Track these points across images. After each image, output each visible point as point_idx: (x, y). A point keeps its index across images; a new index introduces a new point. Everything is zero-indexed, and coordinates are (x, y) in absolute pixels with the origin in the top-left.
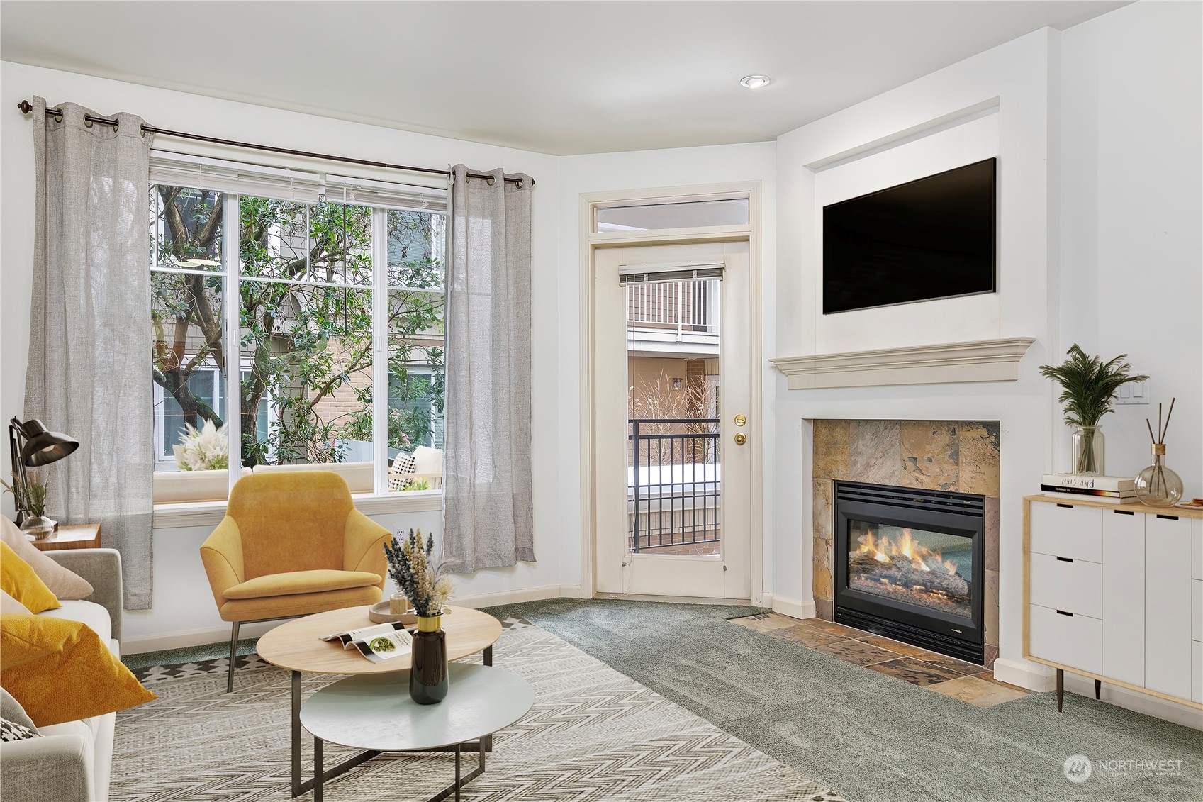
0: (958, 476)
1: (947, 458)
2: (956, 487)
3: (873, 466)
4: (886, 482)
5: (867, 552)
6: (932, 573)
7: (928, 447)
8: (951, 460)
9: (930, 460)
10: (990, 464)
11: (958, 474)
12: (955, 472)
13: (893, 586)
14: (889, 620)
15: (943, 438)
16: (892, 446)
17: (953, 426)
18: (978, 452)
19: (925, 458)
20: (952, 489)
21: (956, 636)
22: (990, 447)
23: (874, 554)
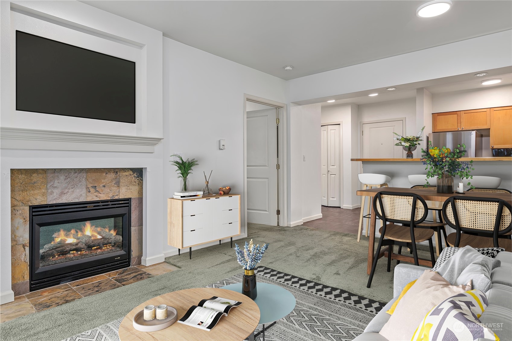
0: (119, 192)
1: (113, 184)
2: (118, 196)
3: (66, 193)
4: (77, 201)
5: (60, 241)
6: (103, 238)
7: (103, 181)
8: (115, 185)
9: (104, 186)
10: (134, 185)
11: (119, 191)
12: (118, 190)
13: (79, 253)
14: (76, 271)
15: (112, 175)
16: (80, 182)
17: (116, 171)
18: (129, 181)
19: (101, 186)
20: (116, 198)
21: (118, 260)
22: (134, 178)
23: (65, 240)
